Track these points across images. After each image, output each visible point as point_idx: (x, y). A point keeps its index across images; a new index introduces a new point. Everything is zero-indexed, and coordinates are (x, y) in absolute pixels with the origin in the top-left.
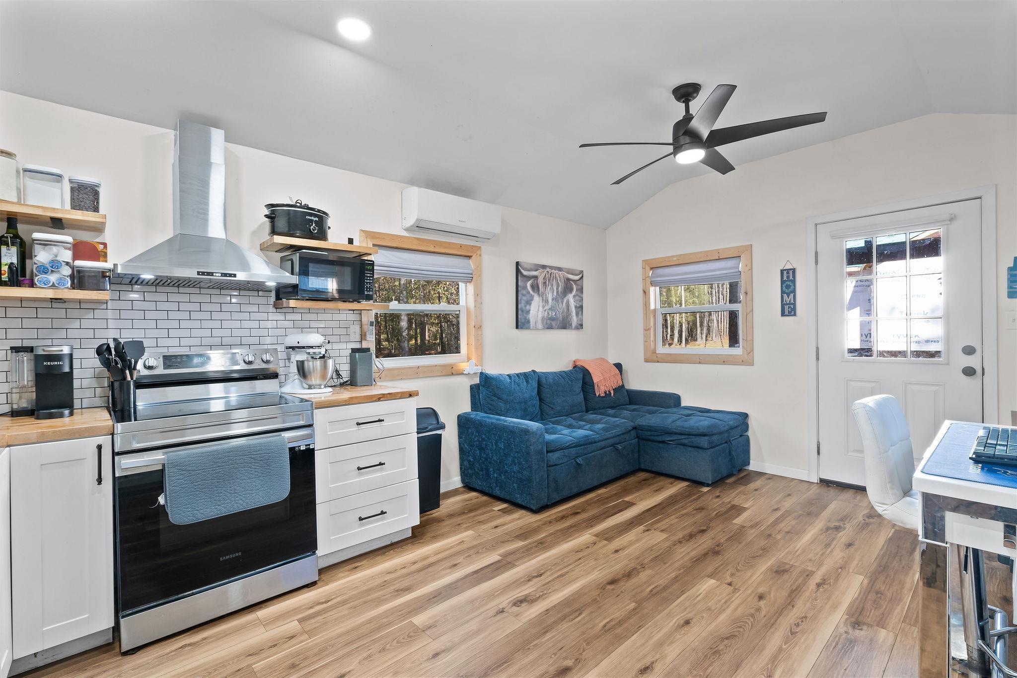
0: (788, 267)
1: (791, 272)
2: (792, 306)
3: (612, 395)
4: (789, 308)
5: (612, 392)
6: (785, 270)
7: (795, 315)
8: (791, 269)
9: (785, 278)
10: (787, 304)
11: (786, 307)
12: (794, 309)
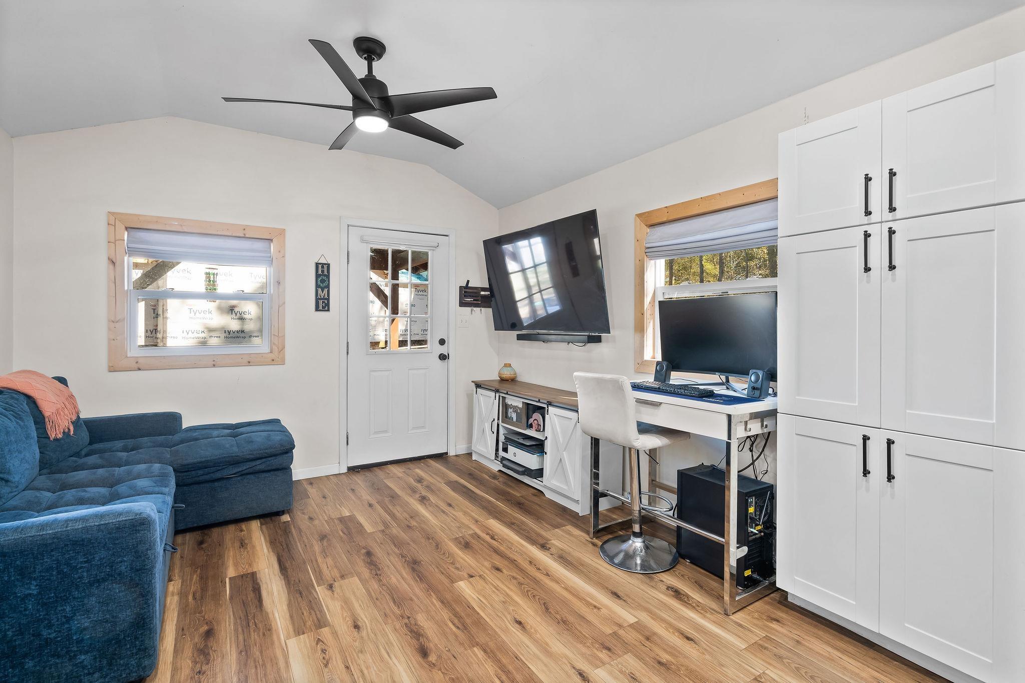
0: (323, 261)
1: (325, 267)
2: (326, 301)
3: (72, 433)
4: (323, 302)
5: (72, 428)
6: (320, 264)
7: (328, 310)
8: (326, 264)
9: (320, 272)
10: (321, 299)
11: (321, 302)
12: (328, 305)
